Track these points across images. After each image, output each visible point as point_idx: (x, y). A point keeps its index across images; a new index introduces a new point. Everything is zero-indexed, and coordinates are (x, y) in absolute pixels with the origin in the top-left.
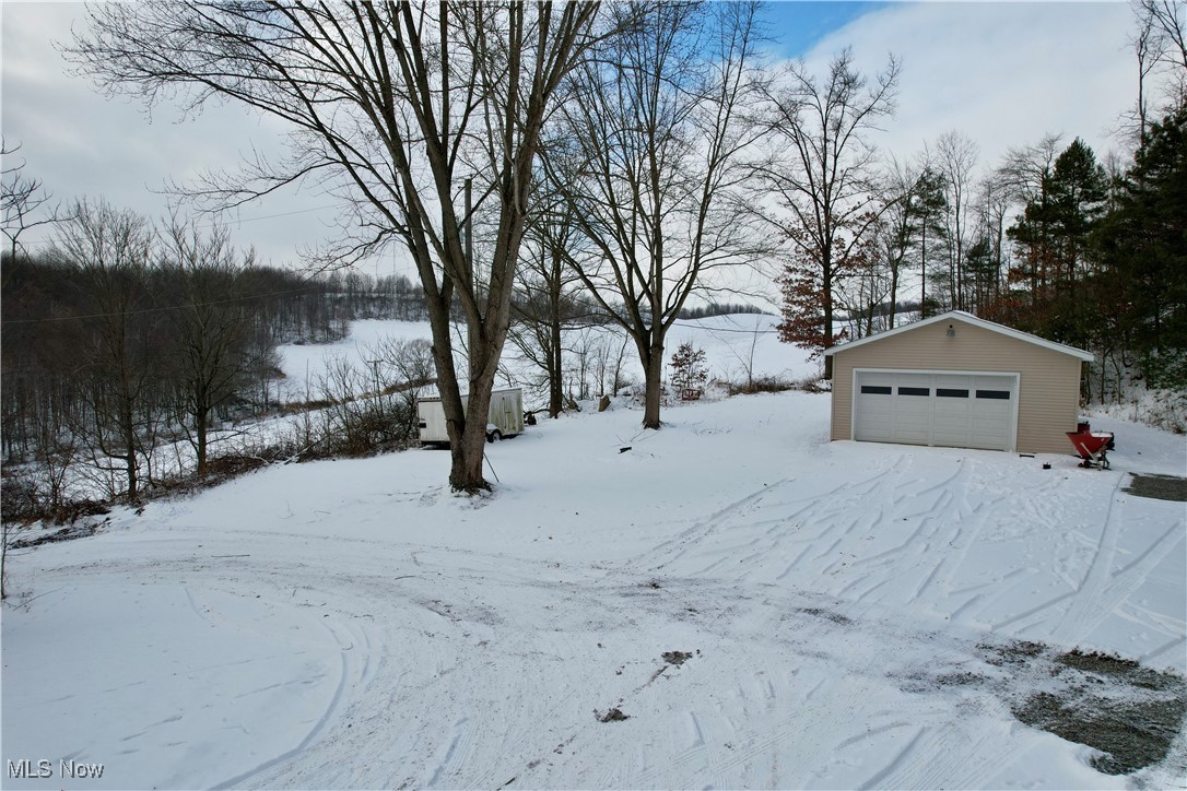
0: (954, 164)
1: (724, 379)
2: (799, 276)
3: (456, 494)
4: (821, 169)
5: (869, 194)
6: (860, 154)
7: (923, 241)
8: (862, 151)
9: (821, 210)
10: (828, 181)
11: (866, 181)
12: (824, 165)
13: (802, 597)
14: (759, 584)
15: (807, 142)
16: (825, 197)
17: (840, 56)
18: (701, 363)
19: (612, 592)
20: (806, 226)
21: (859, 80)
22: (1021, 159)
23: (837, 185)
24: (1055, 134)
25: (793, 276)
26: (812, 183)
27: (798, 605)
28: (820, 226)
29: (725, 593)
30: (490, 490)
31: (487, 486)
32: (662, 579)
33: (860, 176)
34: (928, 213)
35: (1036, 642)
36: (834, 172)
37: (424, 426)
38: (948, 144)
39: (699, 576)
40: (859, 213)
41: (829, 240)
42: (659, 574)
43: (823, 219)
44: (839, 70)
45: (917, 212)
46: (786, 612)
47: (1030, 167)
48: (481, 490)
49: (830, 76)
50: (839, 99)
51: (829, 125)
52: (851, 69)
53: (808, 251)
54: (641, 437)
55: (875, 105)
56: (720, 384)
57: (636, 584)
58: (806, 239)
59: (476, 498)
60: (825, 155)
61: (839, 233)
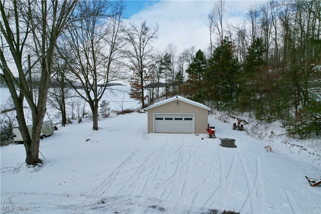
0: (172, 52)
1: (115, 110)
2: (135, 80)
3: (28, 166)
4: (139, 52)
5: (152, 59)
6: (149, 48)
7: (166, 72)
8: (150, 48)
9: (140, 62)
10: (142, 55)
11: (151, 56)
12: (140, 51)
13: (149, 201)
14: (136, 196)
15: (136, 44)
16: (141, 59)
17: (144, 22)
18: (108, 106)
19: (89, 207)
20: (136, 67)
21: (149, 29)
22: (187, 51)
23: (144, 56)
24: (194, 46)
25: (133, 80)
26: (137, 55)
27: (149, 205)
28: (140, 67)
29: (126, 202)
30: (42, 163)
31: (40, 161)
32: (105, 198)
33: (150, 54)
34: (167, 64)
35: (214, 209)
36: (143, 53)
37: (15, 136)
38: (170, 46)
39: (117, 195)
40: (150, 64)
41: (142, 71)
42: (104, 196)
43: (140, 65)
44: (143, 25)
45: (164, 64)
46: (146, 208)
47: (189, 53)
48: (38, 164)
49: (141, 27)
50: (144, 33)
51: (141, 40)
52: (147, 25)
53: (137, 74)
54: (93, 134)
55: (153, 36)
56: (114, 112)
57: (96, 202)
58: (136, 70)
59: (36, 167)
60: (140, 48)
61: (144, 69)
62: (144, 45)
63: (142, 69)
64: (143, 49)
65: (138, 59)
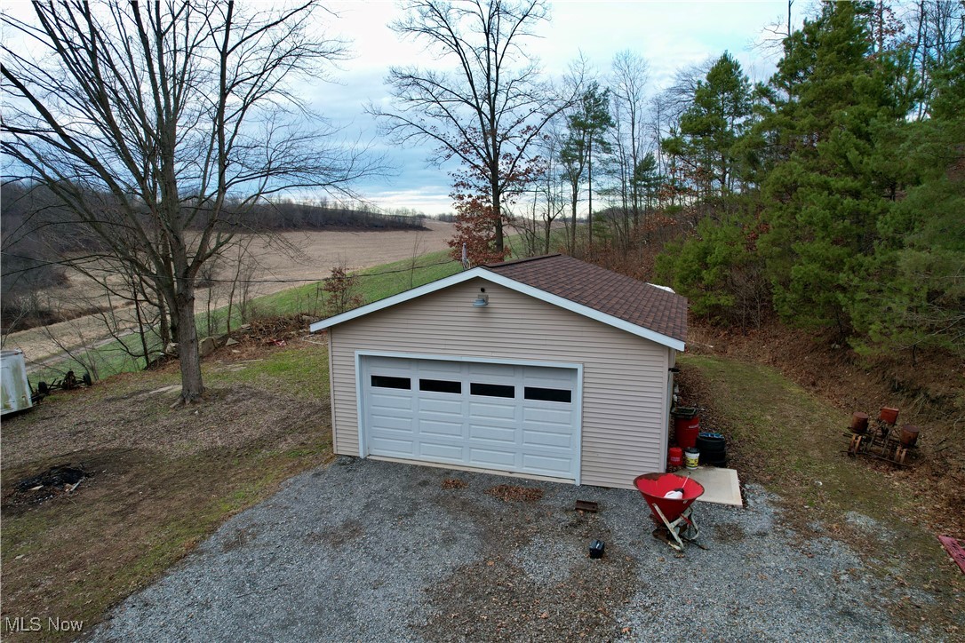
9: (487, 122)
16: (490, 108)
26: (476, 94)
38: (623, 61)
40: (523, 126)
41: (497, 155)
43: (489, 132)
55: (532, 11)
61: (505, 147)
62: (500, 51)
63: (495, 149)
64: (498, 68)
65: (479, 109)
